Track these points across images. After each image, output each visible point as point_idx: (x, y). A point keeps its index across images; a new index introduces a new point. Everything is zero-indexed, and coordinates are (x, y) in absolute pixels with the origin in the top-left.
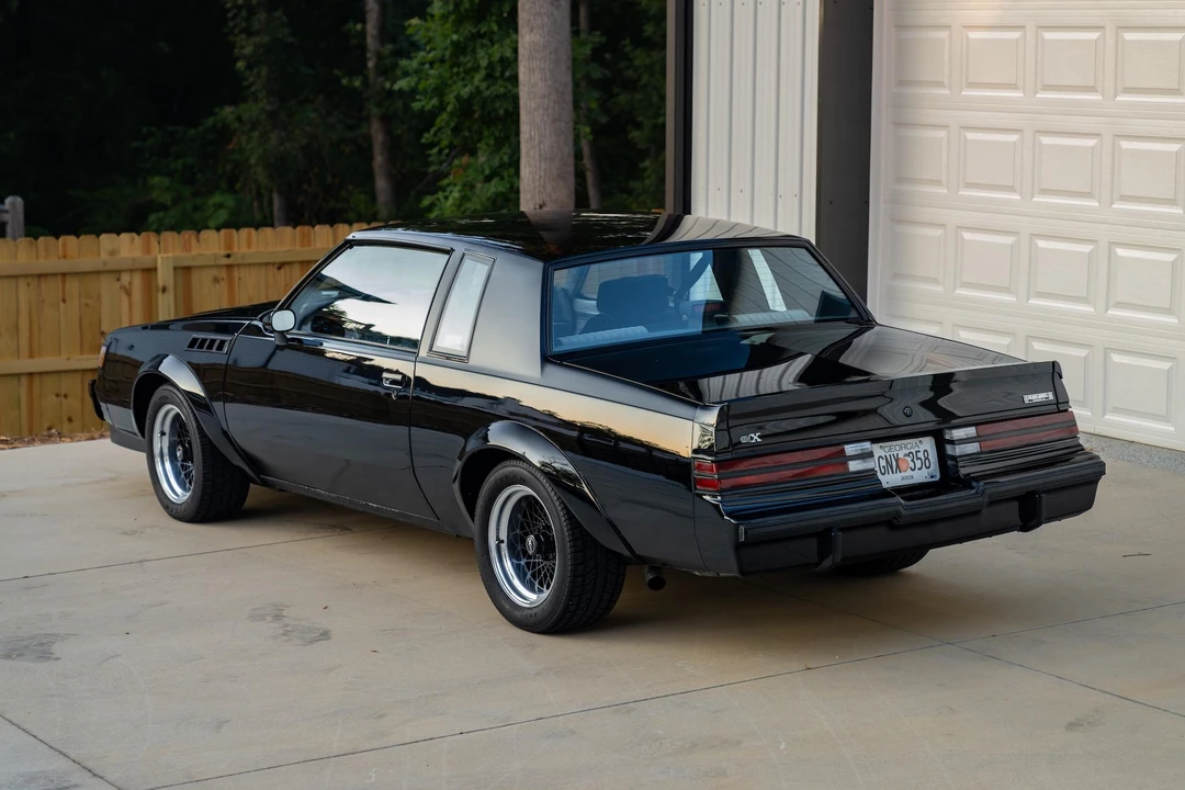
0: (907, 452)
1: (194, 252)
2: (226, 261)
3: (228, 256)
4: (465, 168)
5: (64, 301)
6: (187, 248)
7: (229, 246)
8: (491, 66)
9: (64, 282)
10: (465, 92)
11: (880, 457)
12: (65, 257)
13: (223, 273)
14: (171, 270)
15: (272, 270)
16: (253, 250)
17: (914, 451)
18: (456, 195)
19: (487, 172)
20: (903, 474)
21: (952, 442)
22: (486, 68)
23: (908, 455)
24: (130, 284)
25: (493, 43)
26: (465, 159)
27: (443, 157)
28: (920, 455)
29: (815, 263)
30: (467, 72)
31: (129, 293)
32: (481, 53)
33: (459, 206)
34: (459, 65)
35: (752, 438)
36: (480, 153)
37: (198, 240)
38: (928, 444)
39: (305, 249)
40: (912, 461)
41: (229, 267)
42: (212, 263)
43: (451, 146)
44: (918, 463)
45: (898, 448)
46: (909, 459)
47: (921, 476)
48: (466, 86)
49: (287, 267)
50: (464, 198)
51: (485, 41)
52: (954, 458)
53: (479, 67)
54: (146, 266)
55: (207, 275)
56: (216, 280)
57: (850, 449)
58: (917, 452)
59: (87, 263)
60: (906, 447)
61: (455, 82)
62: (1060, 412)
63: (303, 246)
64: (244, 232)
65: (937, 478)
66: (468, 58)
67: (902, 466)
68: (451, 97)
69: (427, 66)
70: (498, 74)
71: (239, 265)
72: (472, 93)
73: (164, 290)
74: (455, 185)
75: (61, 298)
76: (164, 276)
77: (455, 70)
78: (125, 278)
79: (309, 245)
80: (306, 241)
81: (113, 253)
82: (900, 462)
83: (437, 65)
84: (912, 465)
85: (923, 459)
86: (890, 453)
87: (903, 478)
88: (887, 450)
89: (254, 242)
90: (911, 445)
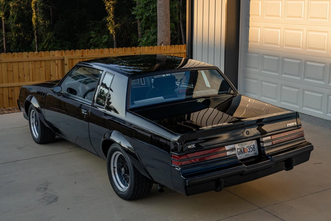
0: (247, 146)
1: (74, 55)
3: (82, 56)
4: (148, 32)
5: (41, 67)
6: (72, 54)
7: (83, 53)
8: (153, 9)
9: (41, 63)
10: (147, 15)
11: (238, 148)
12: (41, 57)
13: (81, 60)
14: (68, 60)
16: (88, 55)
18: (145, 39)
19: (152, 34)
20: (246, 154)
21: (263, 142)
22: (152, 9)
23: (248, 147)
24: (58, 63)
25: (154, 4)
26: (148, 30)
27: (143, 30)
29: (219, 75)
30: (148, 10)
31: (57, 66)
32: (151, 6)
33: (146, 41)
34: (146, 9)
35: (192, 146)
36: (151, 29)
37: (75, 52)
38: (254, 143)
39: (102, 54)
40: (249, 149)
41: (83, 59)
42: (78, 58)
43: (144, 27)
44: (251, 150)
45: (244, 145)
46: (248, 148)
47: (252, 154)
48: (147, 13)
50: (148, 39)
51: (152, 3)
52: (263, 147)
53: (151, 9)
54: (62, 59)
55: (77, 61)
57: (227, 148)
58: (250, 146)
59: (47, 58)
60: (247, 144)
61: (145, 13)
62: (298, 128)
63: (101, 53)
64: (86, 50)
65: (258, 154)
66: (148, 7)
67: (245, 151)
68: (144, 16)
69: (139, 9)
70: (155, 11)
72: (149, 15)
73: (66, 64)
74: (145, 36)
75: (40, 66)
76: (66, 61)
77: (145, 10)
78: (57, 62)
79: (103, 53)
80: (102, 52)
81: (53, 55)
82: (245, 150)
83: (141, 9)
85: (253, 148)
86: (241, 147)
87: (246, 155)
88: (240, 146)
89: (89, 53)
90: (249, 143)
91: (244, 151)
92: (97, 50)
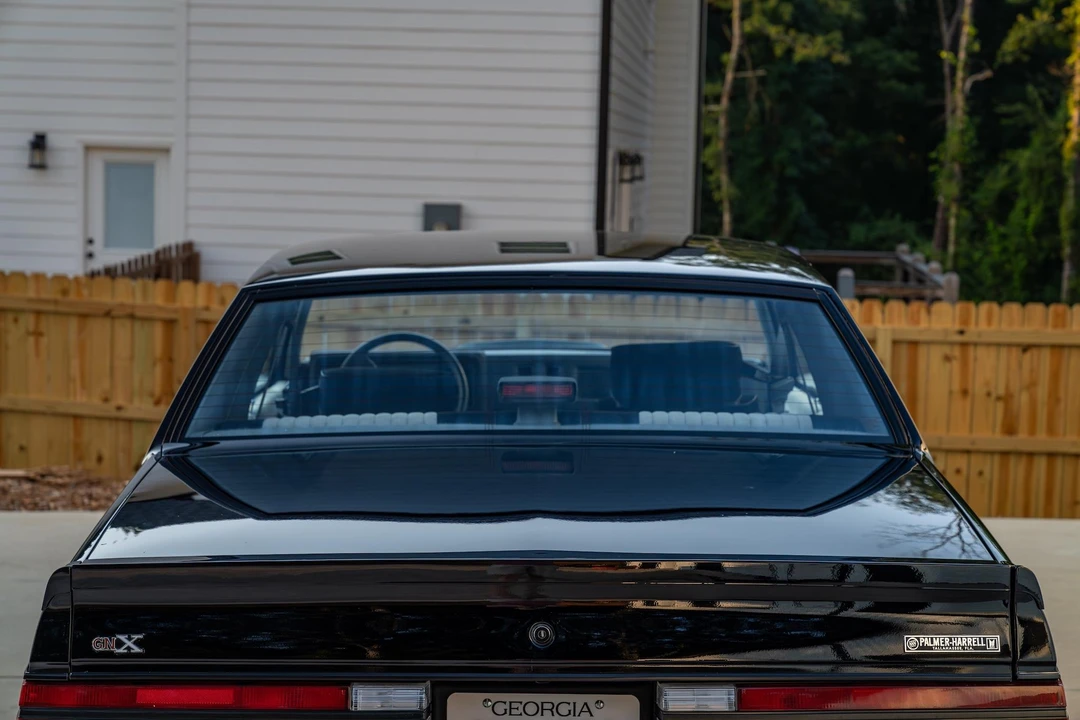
1: (924, 325)
2: (959, 338)
3: (962, 332)
6: (915, 321)
7: (965, 321)
13: (957, 352)
14: (891, 342)
15: (1015, 352)
16: (994, 327)
35: (120, 644)
37: (929, 312)
41: (964, 345)
42: (943, 339)
49: (1035, 351)
55: (936, 353)
56: (947, 359)
62: (1018, 682)
63: (1055, 326)
64: (984, 307)
71: (976, 344)
79: (1064, 325)
80: (1061, 322)
89: (995, 319)
90: (571, 707)
92: (1037, 309)
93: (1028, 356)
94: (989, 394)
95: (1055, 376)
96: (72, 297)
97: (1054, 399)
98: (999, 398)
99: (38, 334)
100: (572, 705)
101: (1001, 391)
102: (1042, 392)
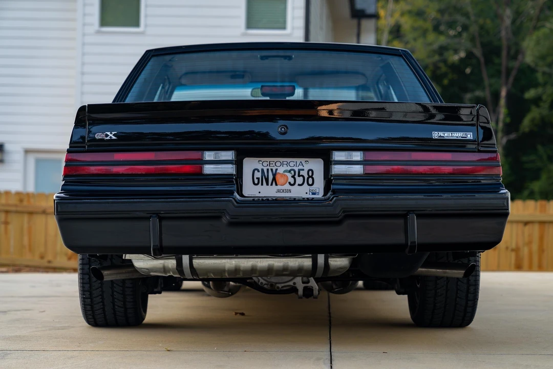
0: (289, 168)
17: (296, 169)
20: (279, 187)
21: (337, 163)
23: (290, 171)
28: (304, 173)
35: (107, 135)
38: (314, 164)
40: (293, 177)
44: (299, 180)
45: (278, 164)
46: (289, 175)
47: (300, 192)
49: (531, 225)
57: (209, 155)
58: (300, 170)
60: (288, 164)
62: (480, 152)
63: (541, 211)
65: (320, 196)
67: (280, 179)
79: (545, 212)
82: (278, 177)
84: (292, 181)
85: (306, 177)
86: (268, 167)
87: (279, 191)
88: (265, 164)
90: (295, 163)
91: (274, 179)
93: (527, 227)
94: (507, 248)
95: (541, 238)
96: (25, 203)
97: (541, 250)
98: (513, 250)
99: (6, 223)
100: (295, 162)
101: (514, 246)
102: (535, 247)
